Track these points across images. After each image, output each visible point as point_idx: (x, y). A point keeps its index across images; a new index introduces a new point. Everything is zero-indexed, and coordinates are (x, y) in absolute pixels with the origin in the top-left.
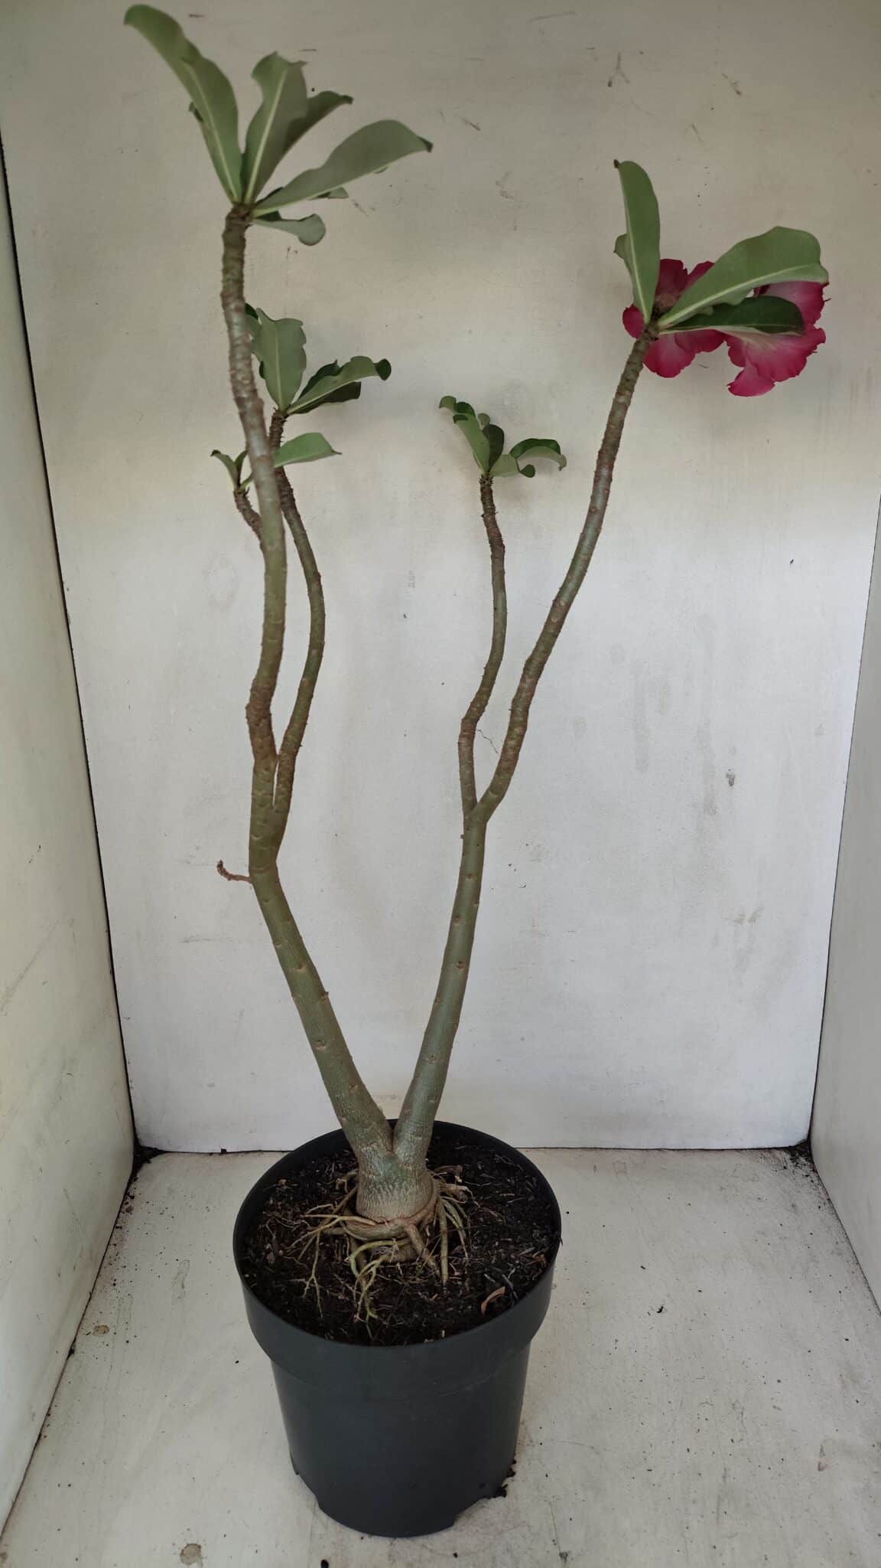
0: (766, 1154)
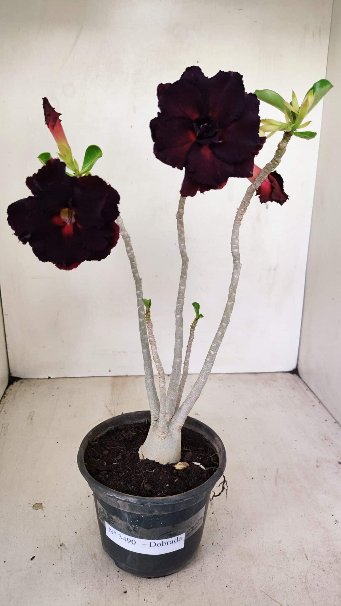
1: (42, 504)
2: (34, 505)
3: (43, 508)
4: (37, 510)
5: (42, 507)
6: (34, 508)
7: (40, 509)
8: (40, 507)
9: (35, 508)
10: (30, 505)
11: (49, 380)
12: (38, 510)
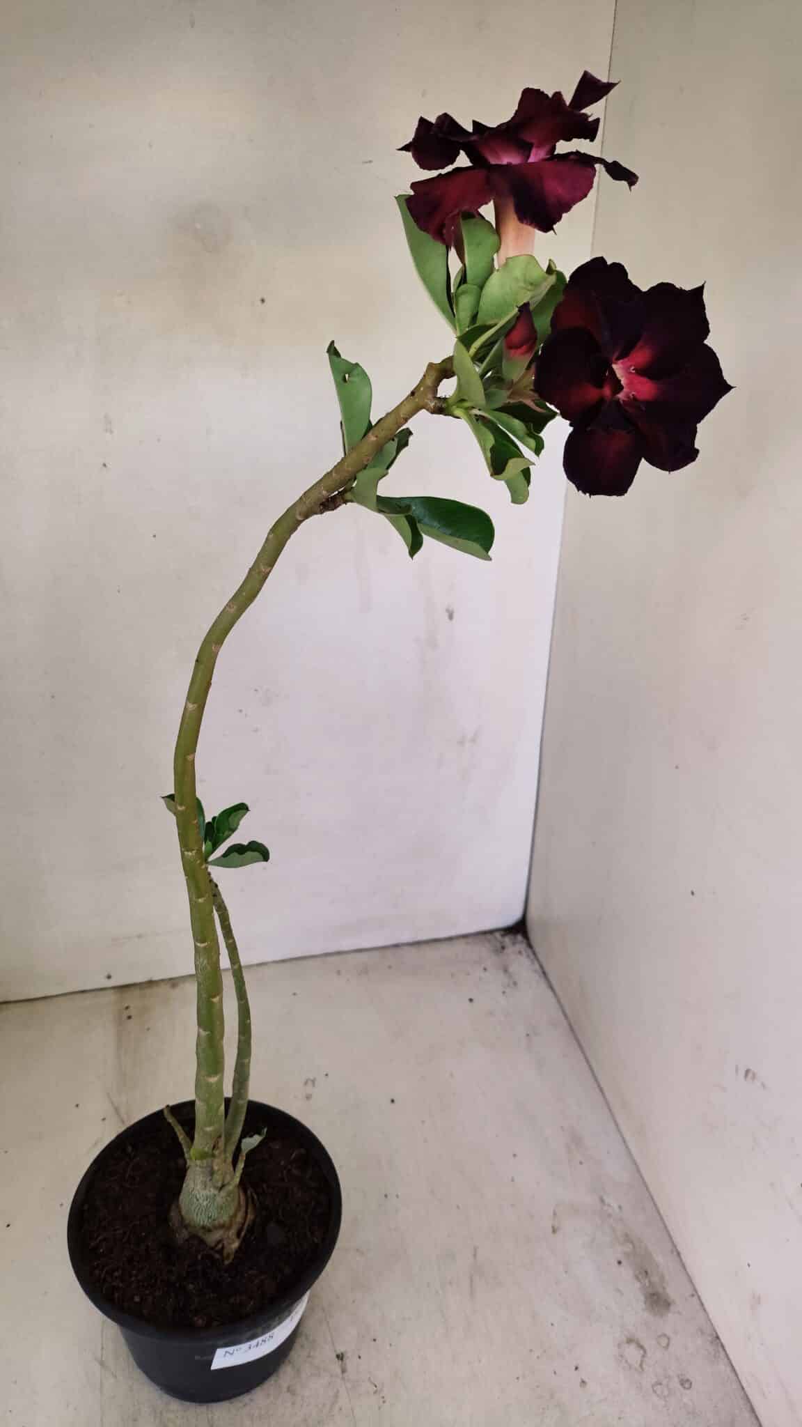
0: (489, 936)
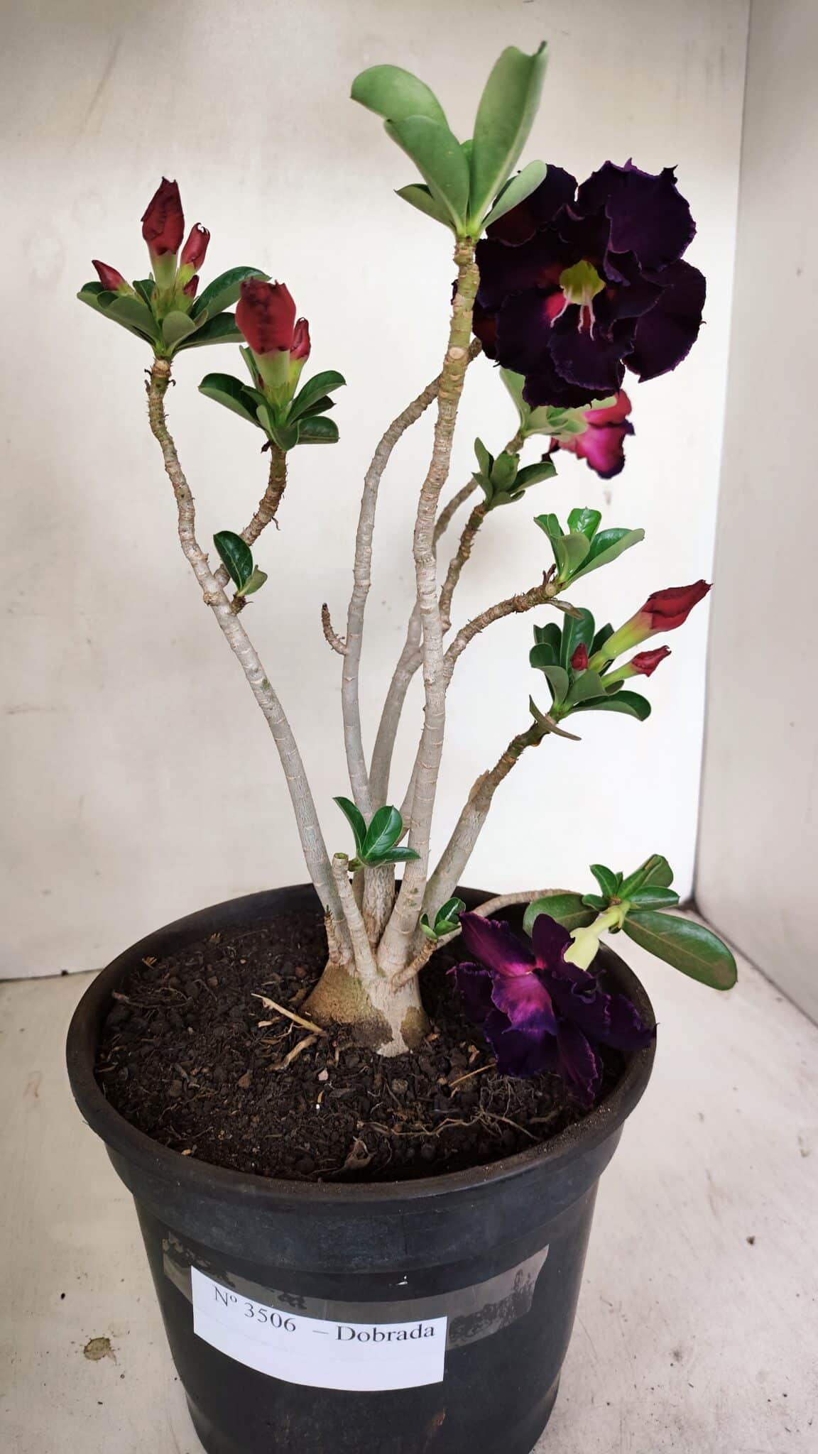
1: (108, 1340)
2: (86, 1347)
3: (115, 1353)
4: (99, 1361)
5: (110, 1348)
6: (88, 1354)
7: (106, 1357)
8: (106, 1351)
9: (91, 1356)
10: (76, 1347)
11: (66, 979)
12: (100, 1359)
